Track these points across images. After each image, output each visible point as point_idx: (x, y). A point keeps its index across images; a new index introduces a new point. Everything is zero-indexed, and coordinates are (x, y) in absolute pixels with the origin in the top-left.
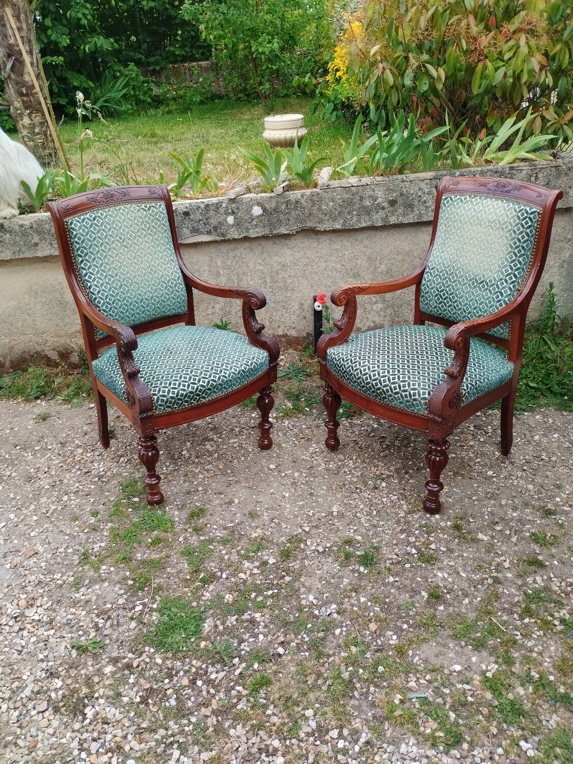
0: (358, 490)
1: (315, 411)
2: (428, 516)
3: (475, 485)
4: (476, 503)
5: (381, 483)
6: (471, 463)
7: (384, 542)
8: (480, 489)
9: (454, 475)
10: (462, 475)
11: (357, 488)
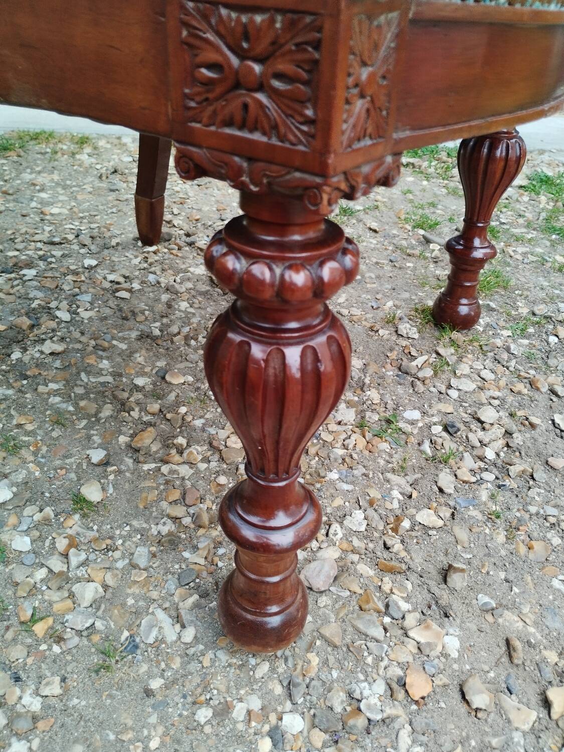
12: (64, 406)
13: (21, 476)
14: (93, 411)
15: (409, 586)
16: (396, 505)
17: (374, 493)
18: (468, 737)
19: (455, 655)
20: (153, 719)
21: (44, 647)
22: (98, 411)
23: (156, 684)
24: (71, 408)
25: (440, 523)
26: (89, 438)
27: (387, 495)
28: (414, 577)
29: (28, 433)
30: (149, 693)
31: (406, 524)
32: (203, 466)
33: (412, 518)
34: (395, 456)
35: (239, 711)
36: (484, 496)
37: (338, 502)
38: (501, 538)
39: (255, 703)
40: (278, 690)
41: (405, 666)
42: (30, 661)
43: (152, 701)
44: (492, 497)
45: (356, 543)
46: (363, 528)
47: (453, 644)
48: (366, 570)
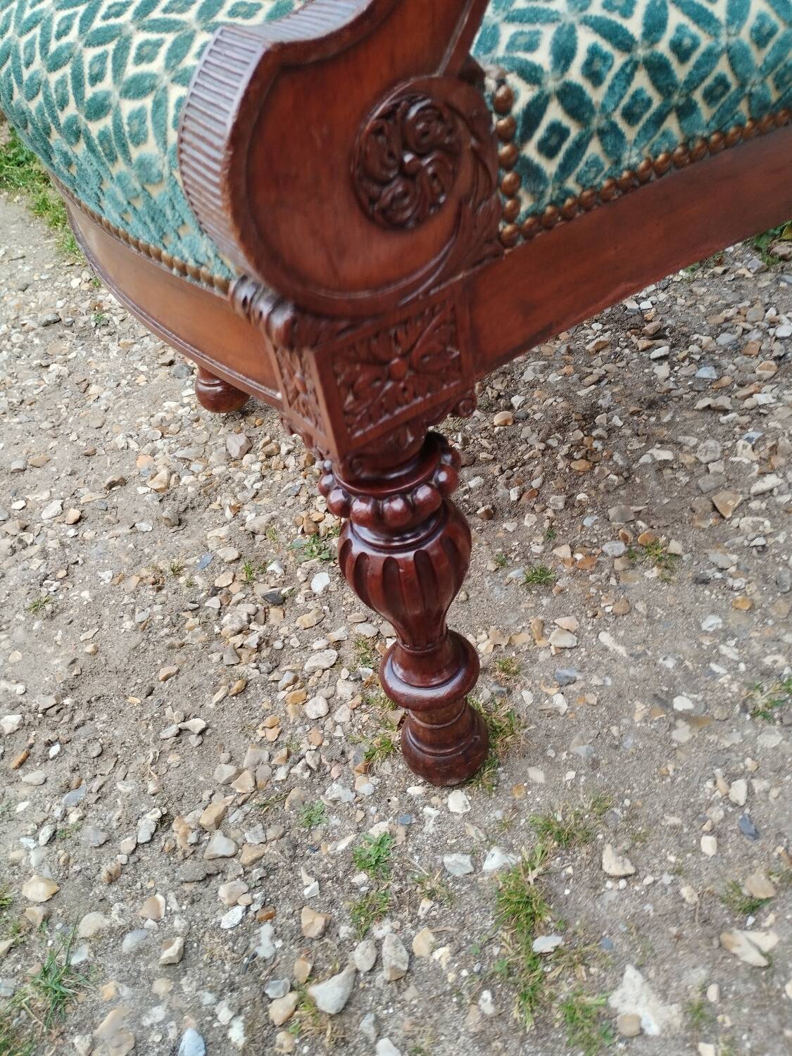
0: (214, 603)
2: (415, 790)
3: (712, 622)
4: (682, 733)
5: (310, 574)
6: (727, 500)
7: (129, 942)
8: (729, 650)
9: (630, 555)
10: (668, 562)
11: (215, 591)
16: (245, 513)
25: (210, 536)
27: (256, 509)
38: (162, 563)
41: (156, 460)
44: (192, 585)
45: (240, 475)
47: (144, 491)
48: (219, 470)
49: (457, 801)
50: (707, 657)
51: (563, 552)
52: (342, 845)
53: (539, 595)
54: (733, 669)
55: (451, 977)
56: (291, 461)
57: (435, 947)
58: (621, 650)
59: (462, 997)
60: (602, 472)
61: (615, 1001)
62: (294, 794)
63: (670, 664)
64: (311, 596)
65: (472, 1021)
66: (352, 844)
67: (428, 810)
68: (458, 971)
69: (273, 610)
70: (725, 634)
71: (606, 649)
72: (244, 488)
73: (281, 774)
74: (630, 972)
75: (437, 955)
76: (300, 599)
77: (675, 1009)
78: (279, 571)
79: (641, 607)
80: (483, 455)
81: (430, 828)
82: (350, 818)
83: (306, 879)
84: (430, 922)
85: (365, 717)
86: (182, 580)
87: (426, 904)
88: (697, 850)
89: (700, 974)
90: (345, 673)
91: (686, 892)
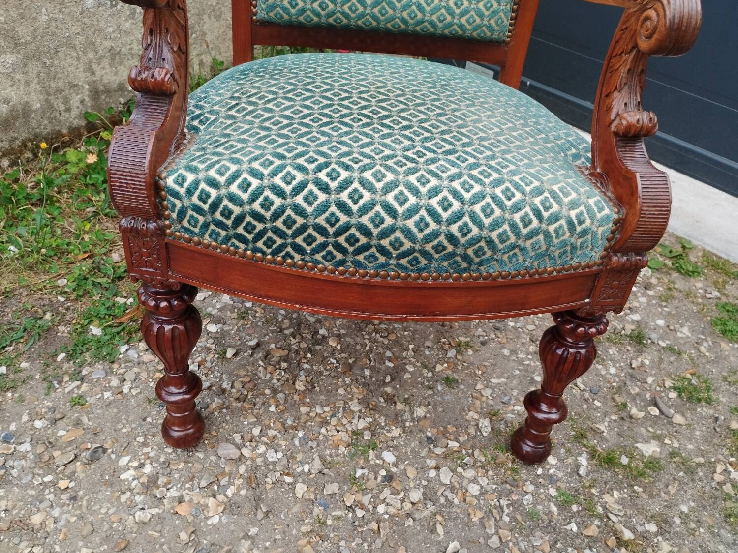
1: (24, 365)
2: (540, 471)
10: (468, 345)
11: (350, 508)
12: (280, 316)
13: (226, 328)
14: (284, 327)
15: (243, 492)
16: (299, 470)
17: (299, 457)
18: (164, 537)
19: (209, 522)
20: (134, 426)
21: (150, 380)
22: (286, 329)
23: (149, 420)
24: (280, 320)
25: (299, 496)
26: (267, 334)
27: (302, 463)
28: (251, 492)
29: (254, 317)
30: (144, 419)
31: (288, 479)
32: (275, 381)
33: (295, 482)
34: (339, 458)
35: (146, 450)
36: (338, 513)
37: (283, 443)
38: (304, 529)
39: (152, 454)
40: (162, 459)
41: (191, 501)
42: (143, 380)
43: (142, 422)
44: (339, 518)
45: (259, 461)
46: (270, 460)
47: (215, 520)
48: (242, 469)
49: (551, 460)
50: (521, 362)
51: (439, 368)
52: (554, 509)
53: (457, 387)
54: (529, 360)
55: (625, 496)
56: (271, 433)
57: (612, 496)
58: (503, 380)
59: (634, 495)
60: (401, 334)
61: (647, 455)
62: (519, 517)
63: (517, 372)
64: (395, 465)
65: (645, 496)
66: (555, 505)
67: (552, 471)
68: (625, 493)
69: (394, 484)
70: (513, 352)
71: (499, 384)
72: (274, 463)
73: (506, 519)
74: (638, 445)
75: (616, 496)
76: (394, 470)
77: (652, 441)
78: (365, 471)
79: (487, 364)
80: (351, 361)
81: (560, 475)
82: (542, 501)
83: (568, 527)
84: (602, 492)
85: (490, 473)
86: (329, 522)
87: (593, 491)
88: (598, 408)
89: (643, 430)
90: (460, 470)
91: (613, 418)
